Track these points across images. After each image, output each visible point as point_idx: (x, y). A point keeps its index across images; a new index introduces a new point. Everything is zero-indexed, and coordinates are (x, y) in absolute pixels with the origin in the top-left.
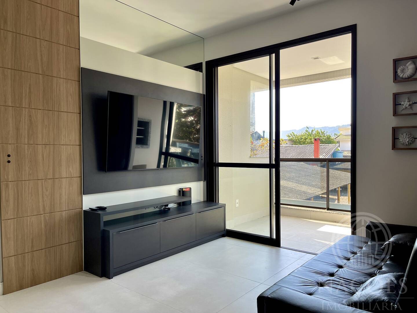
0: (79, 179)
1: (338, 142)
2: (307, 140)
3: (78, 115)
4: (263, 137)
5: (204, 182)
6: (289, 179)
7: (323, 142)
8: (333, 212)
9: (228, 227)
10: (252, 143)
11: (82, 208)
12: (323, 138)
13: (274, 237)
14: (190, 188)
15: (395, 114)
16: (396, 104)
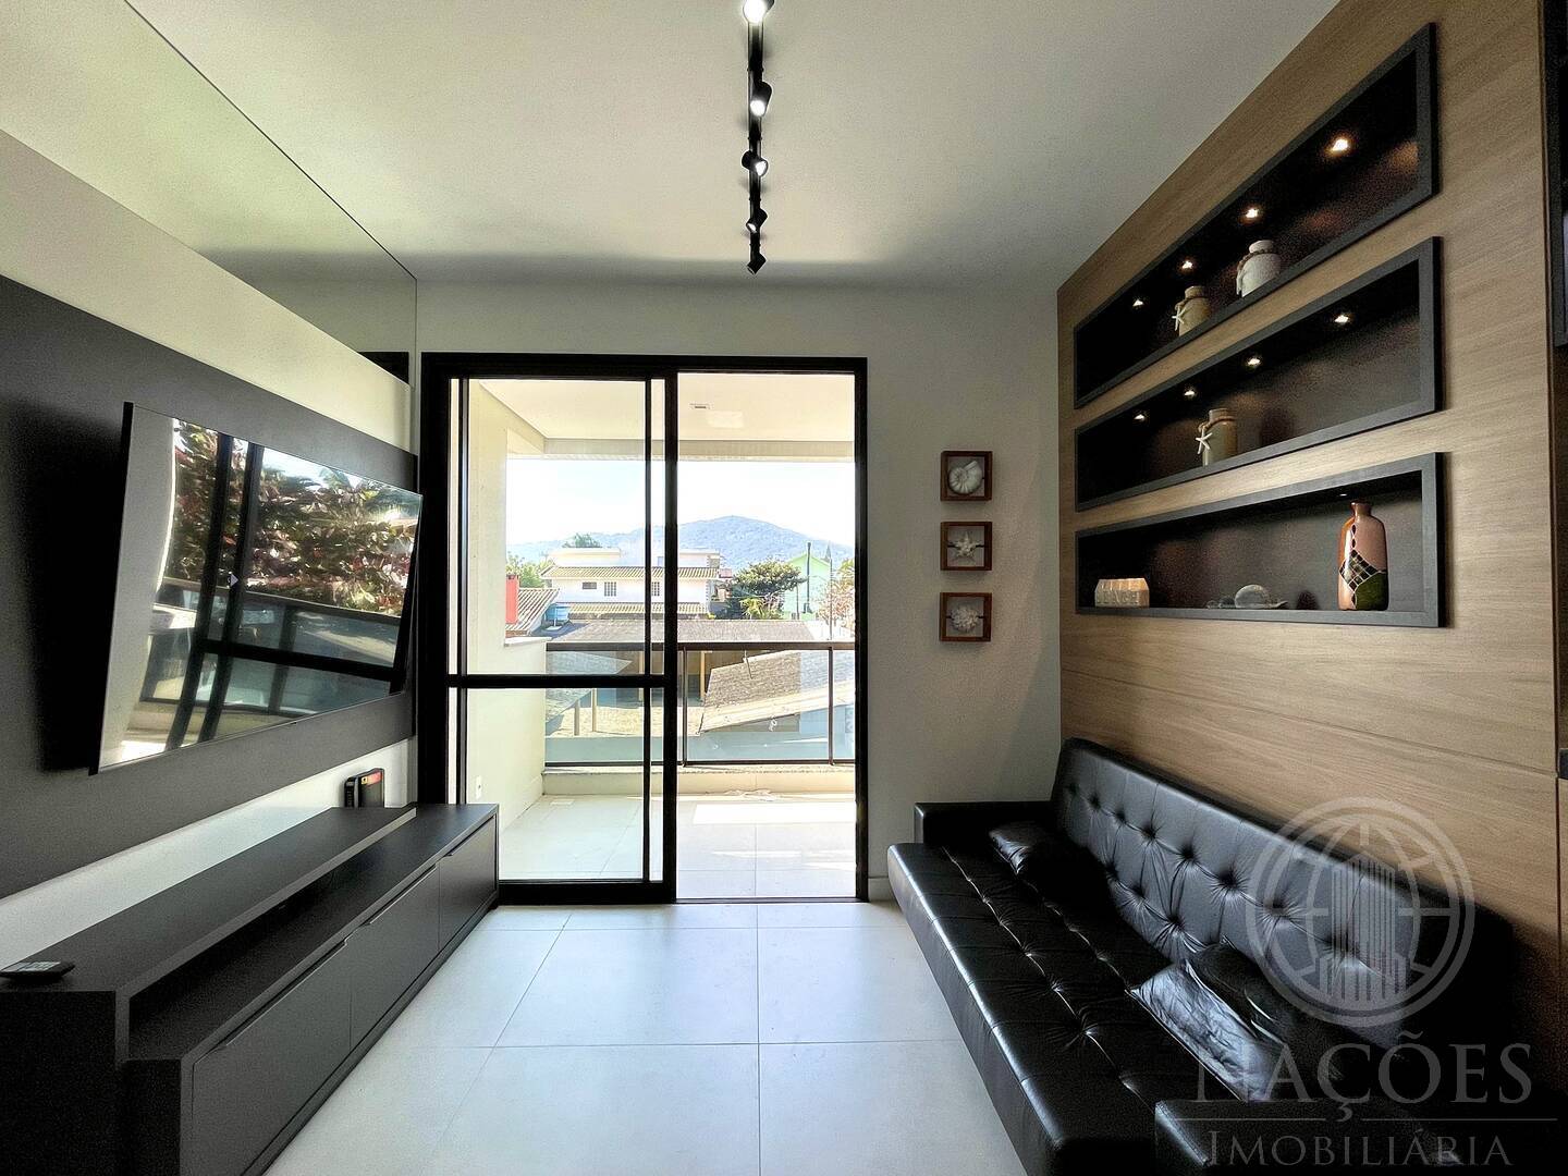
1: (549, 584)
5: (409, 740)
13: (660, 877)
14: (381, 771)
15: (945, 567)
16: (946, 545)
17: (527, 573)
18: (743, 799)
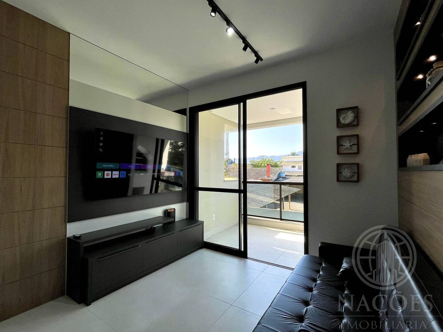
0: (63, 208)
1: (282, 166)
2: (262, 165)
3: (65, 149)
4: (234, 163)
5: (187, 202)
6: (251, 192)
7: (272, 166)
8: (285, 222)
9: (206, 239)
10: (227, 167)
11: (66, 236)
12: (273, 164)
13: (243, 250)
14: (174, 209)
15: (338, 153)
16: (339, 145)
17: (276, 164)
18: (297, 233)
